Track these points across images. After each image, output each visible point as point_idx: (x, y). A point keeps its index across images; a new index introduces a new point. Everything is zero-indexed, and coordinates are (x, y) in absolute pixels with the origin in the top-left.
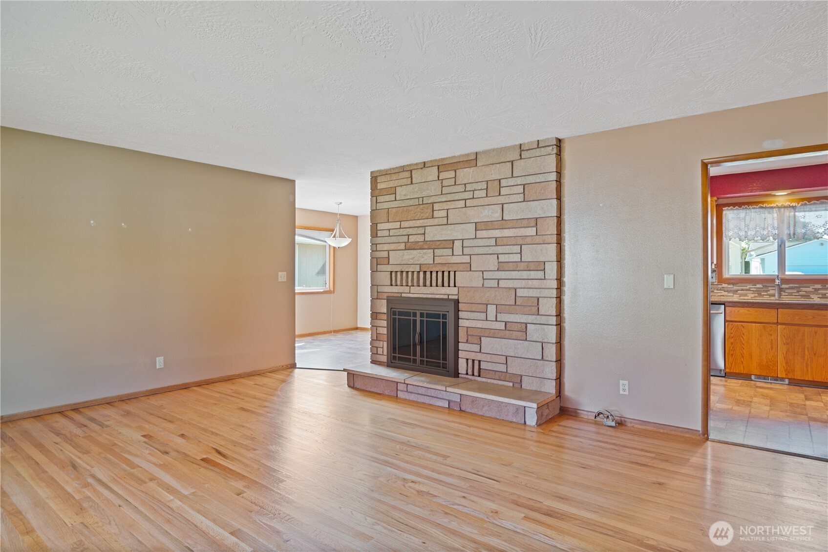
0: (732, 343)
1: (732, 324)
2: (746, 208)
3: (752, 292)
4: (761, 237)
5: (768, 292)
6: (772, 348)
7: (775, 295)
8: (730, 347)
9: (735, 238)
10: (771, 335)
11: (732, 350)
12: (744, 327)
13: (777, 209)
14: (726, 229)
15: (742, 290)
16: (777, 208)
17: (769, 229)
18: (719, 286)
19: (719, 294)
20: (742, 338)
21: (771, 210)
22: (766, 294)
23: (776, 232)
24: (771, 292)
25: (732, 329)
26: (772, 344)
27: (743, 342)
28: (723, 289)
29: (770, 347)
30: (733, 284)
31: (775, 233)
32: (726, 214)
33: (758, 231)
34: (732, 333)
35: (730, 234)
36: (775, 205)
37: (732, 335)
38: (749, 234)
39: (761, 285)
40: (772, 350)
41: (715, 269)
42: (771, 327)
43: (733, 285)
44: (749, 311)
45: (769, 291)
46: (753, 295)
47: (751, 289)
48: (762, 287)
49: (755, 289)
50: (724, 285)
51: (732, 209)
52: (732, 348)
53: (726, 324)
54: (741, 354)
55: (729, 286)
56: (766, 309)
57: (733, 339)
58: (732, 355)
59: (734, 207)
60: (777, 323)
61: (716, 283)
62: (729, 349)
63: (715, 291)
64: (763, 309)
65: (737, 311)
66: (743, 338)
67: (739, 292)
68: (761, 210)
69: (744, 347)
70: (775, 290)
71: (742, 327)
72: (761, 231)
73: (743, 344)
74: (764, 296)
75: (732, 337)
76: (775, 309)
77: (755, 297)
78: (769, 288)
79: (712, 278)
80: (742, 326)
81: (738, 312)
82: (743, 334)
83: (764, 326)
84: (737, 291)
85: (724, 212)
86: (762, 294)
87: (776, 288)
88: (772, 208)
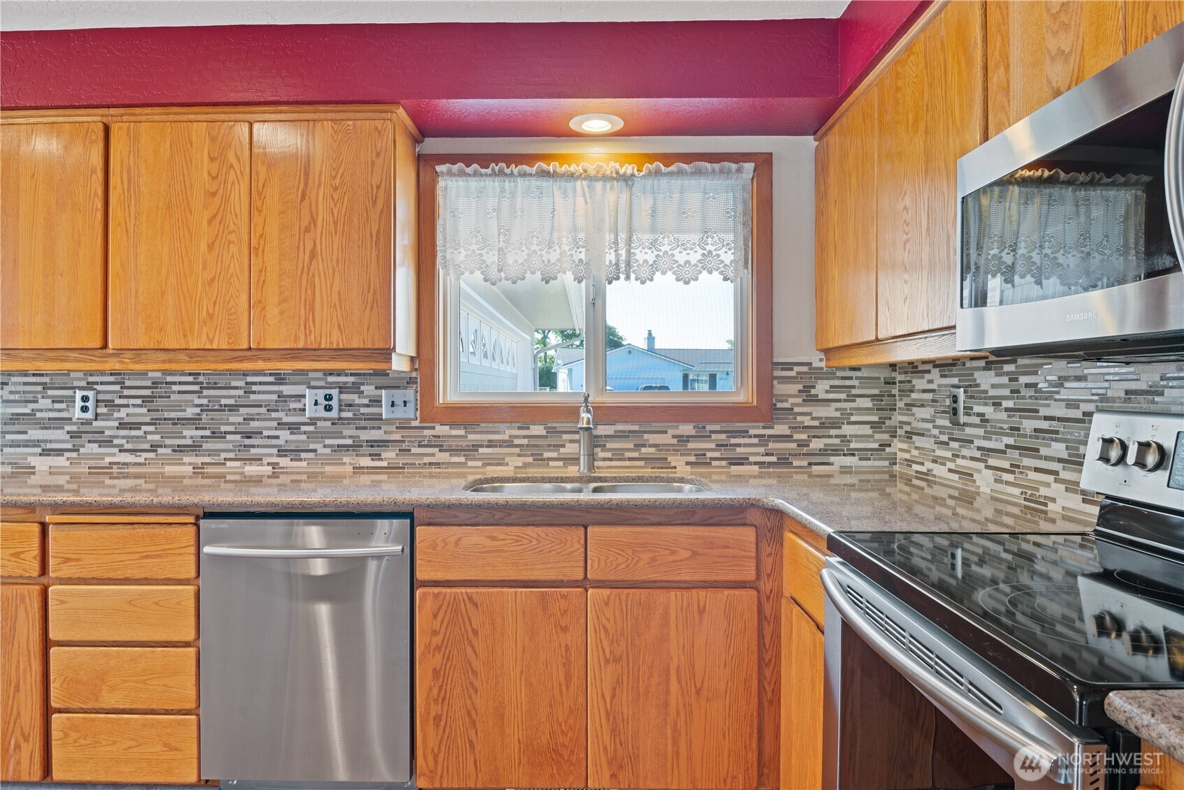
0: (436, 673)
1: (436, 596)
2: (501, 173)
3: (517, 450)
4: (542, 274)
5: (562, 450)
6: (568, 677)
7: (578, 459)
8: (431, 689)
9: (472, 273)
10: (565, 629)
11: (436, 701)
12: (476, 605)
13: (585, 183)
14: (445, 239)
15: (491, 444)
16: (585, 178)
17: (566, 248)
18: (427, 432)
19: (427, 460)
20: (469, 650)
21: (569, 185)
22: (554, 455)
23: (583, 256)
24: (570, 449)
25: (435, 616)
26: (567, 664)
27: (475, 663)
28: (438, 443)
29: (562, 679)
30: (468, 425)
31: (581, 260)
32: (446, 188)
33: (535, 252)
34: (435, 633)
35: (461, 256)
36: (580, 169)
37: (437, 640)
38: (510, 261)
39: (542, 427)
40: (567, 688)
41: (414, 374)
42: (564, 597)
43: (465, 428)
44: (493, 538)
45: (563, 446)
46: (519, 462)
47: (517, 442)
48: (544, 433)
49: (525, 441)
50: (441, 430)
51: (462, 174)
52: (435, 691)
53: (418, 593)
54: (469, 713)
55: (455, 432)
56: (551, 530)
57: (439, 657)
58: (437, 719)
59: (468, 166)
60: (584, 584)
61: (415, 423)
62: (427, 698)
63: (414, 450)
64: (539, 530)
65: (453, 540)
66: (473, 648)
67: (481, 450)
68: (546, 183)
69: (477, 684)
70: (578, 441)
71: (469, 606)
72: (544, 253)
73: (473, 672)
74: (552, 463)
75: (438, 648)
76: (579, 525)
77: (526, 465)
78: (565, 437)
79: (393, 405)
80: (470, 598)
81: (457, 543)
82: (475, 632)
83: (543, 595)
84: (475, 447)
85: (441, 183)
86: (546, 455)
87: (581, 436)
88: (571, 176)
